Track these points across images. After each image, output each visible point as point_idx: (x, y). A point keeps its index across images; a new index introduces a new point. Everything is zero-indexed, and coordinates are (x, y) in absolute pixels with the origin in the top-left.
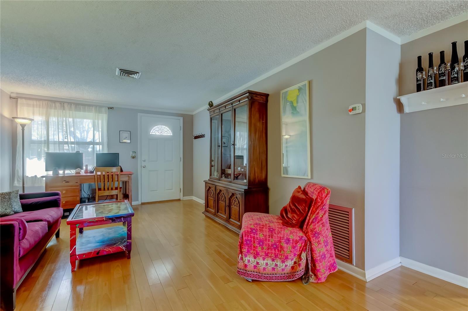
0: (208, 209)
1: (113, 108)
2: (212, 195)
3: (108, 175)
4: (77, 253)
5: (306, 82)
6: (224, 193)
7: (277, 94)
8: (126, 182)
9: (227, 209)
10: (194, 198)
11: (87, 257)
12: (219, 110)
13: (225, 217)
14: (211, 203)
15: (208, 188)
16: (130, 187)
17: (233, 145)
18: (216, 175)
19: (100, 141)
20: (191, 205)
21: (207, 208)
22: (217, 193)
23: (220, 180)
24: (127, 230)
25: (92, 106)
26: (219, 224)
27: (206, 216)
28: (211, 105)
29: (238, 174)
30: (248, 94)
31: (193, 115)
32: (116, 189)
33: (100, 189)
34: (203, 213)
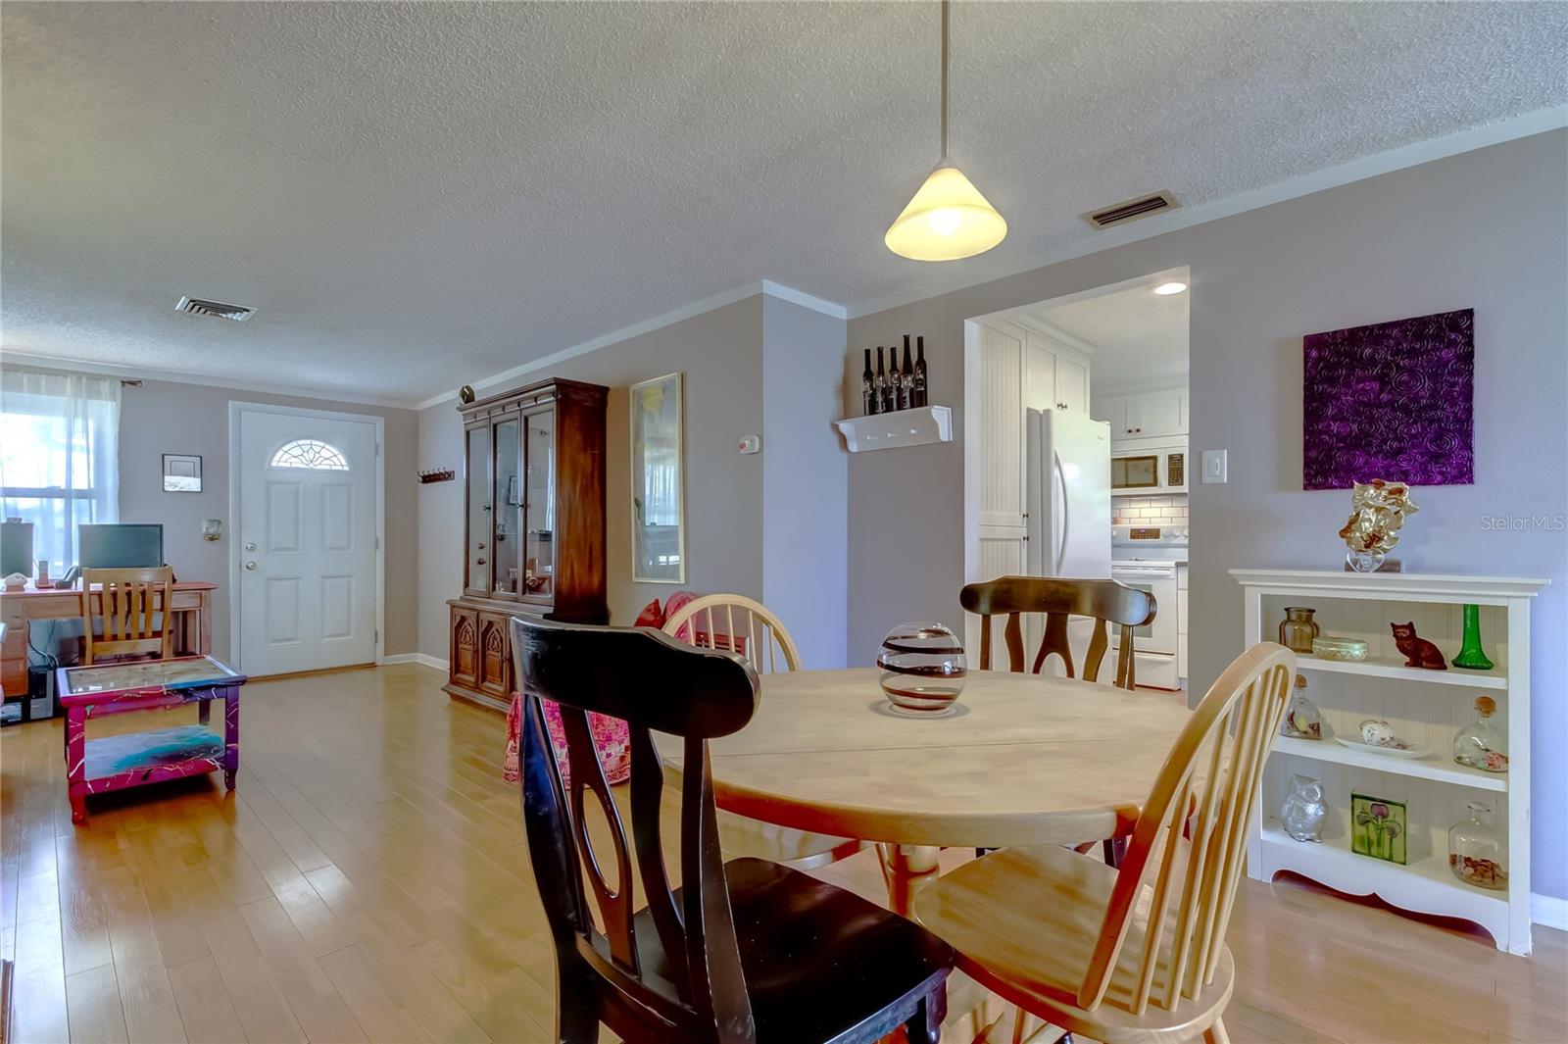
0: (459, 675)
1: (140, 382)
2: (468, 639)
3: (129, 594)
4: (88, 776)
5: (675, 375)
6: (499, 629)
7: (624, 391)
8: (185, 613)
9: (506, 666)
10: (422, 658)
11: (116, 788)
12: (489, 413)
13: (501, 689)
14: (467, 658)
15: (458, 619)
16: (204, 627)
17: (522, 506)
18: (480, 581)
19: (92, 486)
20: (412, 677)
21: (456, 673)
22: (481, 630)
23: (489, 598)
24: (226, 719)
25: (65, 373)
26: (487, 709)
27: (454, 697)
28: (468, 397)
29: (540, 579)
30: (554, 386)
31: (417, 412)
32: (157, 634)
33: (98, 638)
34: (443, 689)
